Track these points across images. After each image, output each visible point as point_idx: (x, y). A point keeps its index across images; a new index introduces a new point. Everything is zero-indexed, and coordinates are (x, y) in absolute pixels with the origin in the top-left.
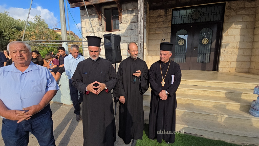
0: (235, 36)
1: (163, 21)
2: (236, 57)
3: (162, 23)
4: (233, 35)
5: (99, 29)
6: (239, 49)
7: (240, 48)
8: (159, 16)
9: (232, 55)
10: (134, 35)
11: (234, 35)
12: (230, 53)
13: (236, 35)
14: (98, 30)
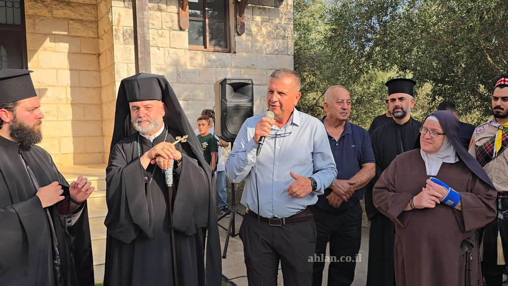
0: (57, 71)
2: (69, 124)
4: (52, 69)
6: (74, 104)
7: (74, 102)
9: (60, 119)
11: (54, 68)
12: (54, 115)
13: (60, 69)
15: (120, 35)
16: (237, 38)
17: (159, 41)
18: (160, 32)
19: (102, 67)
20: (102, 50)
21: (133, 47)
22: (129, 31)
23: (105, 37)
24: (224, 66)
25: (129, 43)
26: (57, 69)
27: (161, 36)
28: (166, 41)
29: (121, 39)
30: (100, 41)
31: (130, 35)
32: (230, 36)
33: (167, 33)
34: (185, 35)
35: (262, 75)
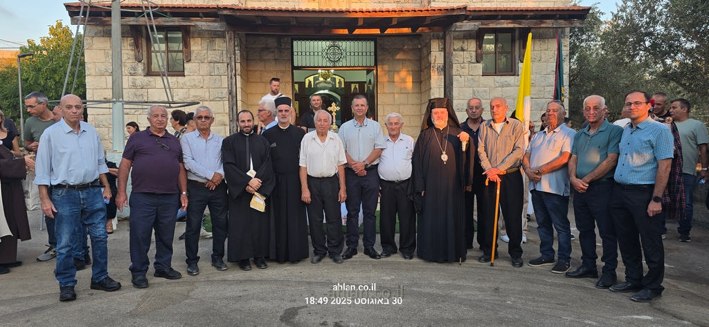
1: (276, 60)
3: (273, 62)
5: (134, 69)
8: (267, 49)
10: (218, 86)
14: (132, 72)
15: (436, 69)
16: (520, 65)
17: (461, 71)
18: (462, 65)
19: (423, 90)
20: (422, 79)
21: (443, 77)
22: (441, 67)
23: (425, 71)
24: (509, 85)
25: (441, 75)
26: (394, 93)
27: (463, 68)
28: (466, 71)
29: (436, 72)
30: (422, 73)
31: (442, 69)
32: (515, 64)
33: (467, 65)
34: (480, 67)
35: (540, 91)
